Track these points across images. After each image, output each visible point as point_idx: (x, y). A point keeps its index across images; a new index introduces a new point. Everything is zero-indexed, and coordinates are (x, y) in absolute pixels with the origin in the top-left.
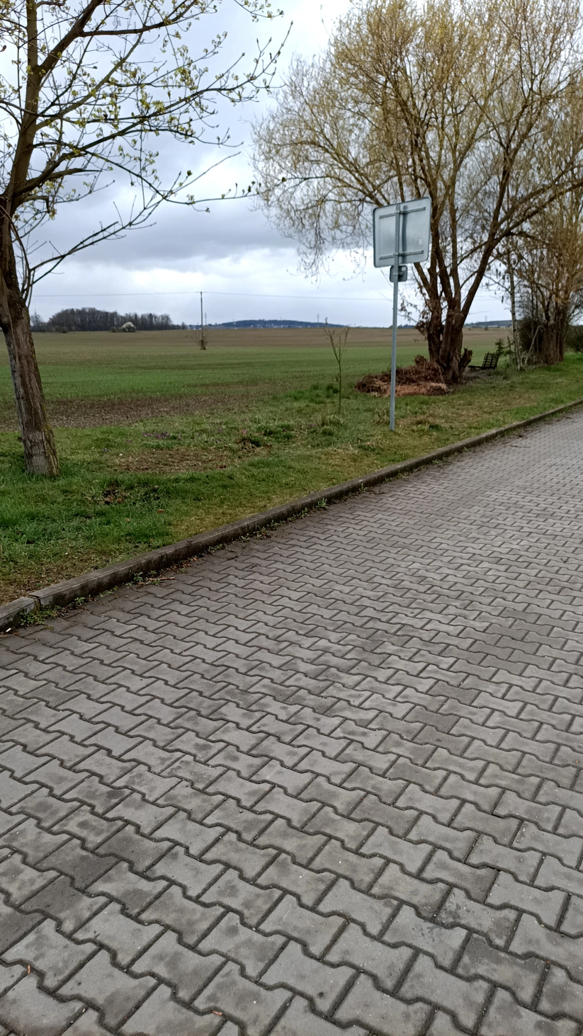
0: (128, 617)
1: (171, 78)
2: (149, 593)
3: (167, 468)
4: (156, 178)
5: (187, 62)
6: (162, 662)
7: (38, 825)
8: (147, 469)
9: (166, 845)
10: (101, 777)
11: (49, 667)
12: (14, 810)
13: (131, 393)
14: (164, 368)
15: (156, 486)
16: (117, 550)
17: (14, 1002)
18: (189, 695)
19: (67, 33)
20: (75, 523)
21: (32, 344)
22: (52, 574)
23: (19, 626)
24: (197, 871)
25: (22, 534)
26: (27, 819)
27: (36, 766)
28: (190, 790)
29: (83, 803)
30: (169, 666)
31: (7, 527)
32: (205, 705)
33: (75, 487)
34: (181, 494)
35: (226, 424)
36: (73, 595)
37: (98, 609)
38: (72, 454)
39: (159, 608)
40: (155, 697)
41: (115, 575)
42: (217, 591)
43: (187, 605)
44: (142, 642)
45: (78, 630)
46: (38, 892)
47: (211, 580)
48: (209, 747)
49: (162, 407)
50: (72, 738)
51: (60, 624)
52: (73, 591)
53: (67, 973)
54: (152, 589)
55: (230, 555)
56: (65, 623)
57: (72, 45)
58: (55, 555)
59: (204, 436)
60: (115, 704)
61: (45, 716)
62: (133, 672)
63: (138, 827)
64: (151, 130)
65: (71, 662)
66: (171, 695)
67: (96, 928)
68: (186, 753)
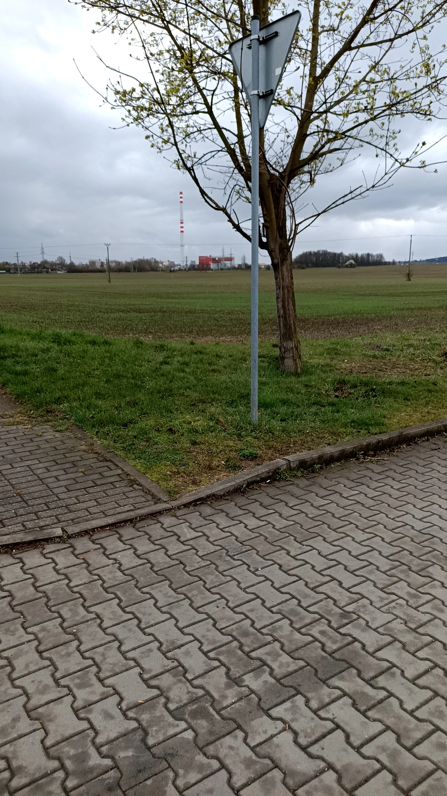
0: (352, 484)
1: (413, 71)
2: (368, 468)
3: (382, 373)
4: (396, 150)
5: (427, 57)
6: (379, 523)
7: (291, 625)
8: (366, 373)
9: (386, 665)
10: (335, 601)
11: (296, 512)
12: (274, 609)
13: (351, 314)
14: (377, 296)
15: (374, 387)
16: (344, 432)
17: (278, 746)
18: (402, 553)
19: (339, 50)
20: (313, 409)
21: (292, 278)
22: (297, 445)
23: (275, 480)
24: (412, 692)
25: (278, 414)
26: (283, 619)
27: (289, 582)
28: (403, 627)
29: (322, 617)
30: (385, 527)
31: (267, 408)
32: (415, 563)
33: (313, 383)
34: (393, 394)
35: (429, 340)
36: (312, 462)
37: (330, 475)
38: (310, 358)
39: (376, 481)
40: (374, 549)
41: (343, 451)
42: (422, 474)
43: (399, 481)
44: (363, 505)
45: (315, 489)
46: (292, 673)
47: (417, 464)
48: (420, 597)
49: (376, 325)
50: (313, 567)
51: (303, 482)
52: (313, 460)
53: (314, 738)
54: (371, 466)
55: (434, 447)
56: (307, 482)
57: (342, 58)
58: (299, 431)
59: (412, 349)
60: (344, 549)
61: (295, 547)
62: (357, 527)
63: (364, 646)
64: (397, 114)
65: (312, 512)
66: (387, 550)
67: (334, 712)
68: (400, 598)
